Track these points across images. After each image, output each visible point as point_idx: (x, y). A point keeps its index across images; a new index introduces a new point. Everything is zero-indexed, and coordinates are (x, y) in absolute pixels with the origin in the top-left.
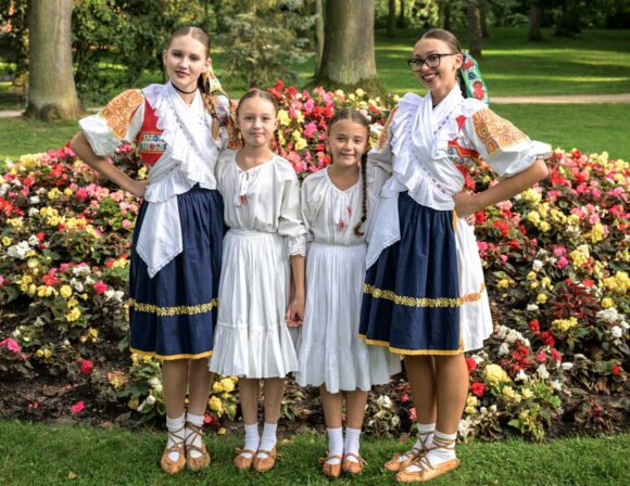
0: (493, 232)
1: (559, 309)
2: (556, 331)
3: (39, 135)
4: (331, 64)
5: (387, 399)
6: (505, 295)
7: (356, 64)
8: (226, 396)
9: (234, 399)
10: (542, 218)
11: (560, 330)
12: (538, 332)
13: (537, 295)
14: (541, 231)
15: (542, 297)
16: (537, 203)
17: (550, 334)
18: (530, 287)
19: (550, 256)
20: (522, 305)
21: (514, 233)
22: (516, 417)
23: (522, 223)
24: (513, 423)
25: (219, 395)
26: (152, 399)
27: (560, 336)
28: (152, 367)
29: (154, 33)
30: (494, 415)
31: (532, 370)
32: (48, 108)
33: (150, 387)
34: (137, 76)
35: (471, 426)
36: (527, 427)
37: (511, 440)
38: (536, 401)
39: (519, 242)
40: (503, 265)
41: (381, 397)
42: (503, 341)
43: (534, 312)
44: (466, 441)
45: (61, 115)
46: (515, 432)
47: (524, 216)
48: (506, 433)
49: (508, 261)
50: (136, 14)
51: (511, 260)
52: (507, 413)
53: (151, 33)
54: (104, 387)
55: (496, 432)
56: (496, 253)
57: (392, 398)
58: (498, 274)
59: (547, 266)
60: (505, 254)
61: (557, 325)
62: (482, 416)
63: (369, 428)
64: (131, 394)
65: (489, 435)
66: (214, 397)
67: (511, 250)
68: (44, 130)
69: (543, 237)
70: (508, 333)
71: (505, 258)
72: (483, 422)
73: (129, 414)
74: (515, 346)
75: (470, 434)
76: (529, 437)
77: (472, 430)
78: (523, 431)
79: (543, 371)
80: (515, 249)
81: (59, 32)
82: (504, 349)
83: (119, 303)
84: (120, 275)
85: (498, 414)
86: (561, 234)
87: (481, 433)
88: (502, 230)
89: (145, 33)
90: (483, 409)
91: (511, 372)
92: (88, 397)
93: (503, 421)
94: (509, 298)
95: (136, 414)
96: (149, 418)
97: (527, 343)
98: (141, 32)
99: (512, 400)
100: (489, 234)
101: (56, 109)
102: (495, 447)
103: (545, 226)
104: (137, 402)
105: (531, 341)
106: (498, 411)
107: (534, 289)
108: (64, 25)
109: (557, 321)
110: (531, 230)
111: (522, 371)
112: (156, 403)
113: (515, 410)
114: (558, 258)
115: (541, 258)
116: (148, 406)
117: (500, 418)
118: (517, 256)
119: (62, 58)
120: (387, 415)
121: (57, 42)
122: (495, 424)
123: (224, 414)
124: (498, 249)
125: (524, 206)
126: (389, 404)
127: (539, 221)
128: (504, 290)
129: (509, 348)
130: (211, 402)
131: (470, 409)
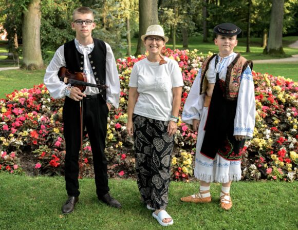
3: (29, 76)
5: (254, 166)
8: (189, 166)
9: (191, 168)
13: (293, 126)
14: (282, 102)
16: (280, 92)
18: (290, 122)
19: (292, 111)
21: (275, 103)
23: (276, 99)
25: (186, 166)
32: (31, 65)
35: (293, 175)
39: (277, 106)
40: (274, 115)
41: (252, 165)
42: (290, 143)
43: (295, 132)
44: (292, 181)
45: (37, 68)
47: (276, 96)
51: (276, 113)
57: (256, 165)
58: (273, 118)
59: (292, 115)
62: (296, 171)
63: (252, 177)
66: (184, 167)
68: (30, 74)
70: (292, 139)
71: (274, 112)
72: (297, 173)
75: (293, 179)
77: (293, 177)
80: (277, 109)
81: (35, 34)
82: (292, 146)
84: (123, 121)
88: (271, 101)
90: (295, 168)
100: (265, 103)
101: (35, 66)
103: (284, 101)
107: (292, 124)
108: (37, 32)
110: (280, 102)
115: (289, 112)
118: (278, 111)
119: (37, 45)
120: (256, 172)
121: (35, 38)
123: (189, 174)
124: (271, 109)
125: (275, 92)
126: (255, 168)
127: (282, 98)
128: (276, 125)
129: (294, 145)
130: (183, 169)
131: (289, 169)
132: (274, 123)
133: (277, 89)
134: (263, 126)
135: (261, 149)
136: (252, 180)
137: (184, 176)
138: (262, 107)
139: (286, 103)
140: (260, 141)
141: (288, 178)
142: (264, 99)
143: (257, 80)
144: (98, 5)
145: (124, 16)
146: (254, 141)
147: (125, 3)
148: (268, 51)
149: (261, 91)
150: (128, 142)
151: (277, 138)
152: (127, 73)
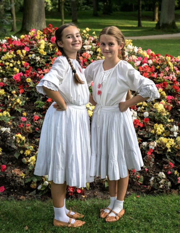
0: (171, 91)
4: (27, 24)
5: (163, 173)
7: (38, 24)
41: (160, 173)
54: (17, 178)
57: (165, 173)
63: (161, 189)
64: (32, 181)
73: (35, 192)
83: (9, 134)
84: (3, 120)
92: (5, 183)
95: (38, 192)
96: (45, 192)
100: (169, 92)
104: (35, 185)
112: (49, 184)
116: (44, 186)
120: (165, 182)
123: (85, 188)
124: (176, 99)
126: (164, 176)
134: (169, 121)
135: (170, 150)
136: (162, 192)
137: (79, 191)
138: (166, 97)
140: (168, 141)
142: (168, 87)
143: (158, 64)
146: (161, 141)
148: (161, 25)
149: (164, 77)
150: (10, 147)
152: (8, 58)
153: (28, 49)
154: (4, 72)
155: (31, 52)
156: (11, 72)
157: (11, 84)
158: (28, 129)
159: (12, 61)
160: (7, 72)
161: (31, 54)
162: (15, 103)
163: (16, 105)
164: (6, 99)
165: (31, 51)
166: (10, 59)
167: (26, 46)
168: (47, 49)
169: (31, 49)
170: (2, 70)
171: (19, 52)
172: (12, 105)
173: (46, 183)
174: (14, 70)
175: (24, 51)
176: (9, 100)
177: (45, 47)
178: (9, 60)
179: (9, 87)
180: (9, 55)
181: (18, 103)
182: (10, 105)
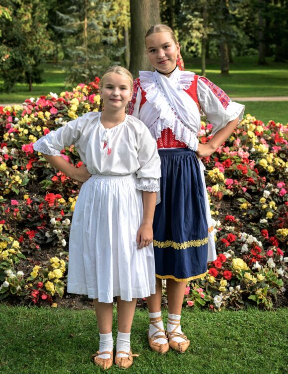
0: (236, 173)
1: (281, 222)
2: (279, 237)
6: (245, 214)
8: (57, 281)
9: (63, 283)
10: (269, 164)
11: (282, 236)
12: (268, 237)
13: (266, 213)
14: (268, 172)
15: (270, 214)
16: (265, 154)
17: (275, 238)
18: (261, 208)
19: (275, 188)
20: (256, 220)
21: (251, 173)
22: (254, 293)
23: (256, 167)
24: (252, 297)
25: (52, 280)
26: (7, 283)
27: (282, 240)
28: (7, 262)
29: (23, 58)
30: (239, 292)
31: (263, 262)
33: (6, 275)
34: (12, 86)
35: (223, 300)
36: (261, 300)
37: (250, 309)
38: (266, 282)
39: (254, 179)
40: (244, 194)
42: (244, 243)
43: (265, 224)
44: (220, 310)
46: (253, 303)
47: (257, 162)
48: (247, 304)
49: (247, 191)
50: (11, 46)
51: (249, 191)
52: (247, 291)
53: (20, 58)
55: (240, 304)
56: (239, 186)
58: (240, 200)
59: (273, 194)
60: (245, 186)
61: (280, 232)
62: (231, 293)
65: (235, 306)
66: (49, 282)
67: (249, 184)
69: (270, 176)
70: (247, 237)
71: (245, 189)
72: (231, 297)
74: (252, 246)
75: (222, 305)
76: (262, 307)
77: (223, 302)
78: (258, 303)
79: (271, 263)
80: (251, 183)
82: (245, 248)
85: (241, 291)
86: (282, 174)
87: (230, 305)
88: (243, 171)
89: (17, 58)
90: (231, 288)
91: (249, 263)
93: (245, 296)
94: (248, 216)
96: (5, 296)
97: (260, 244)
98: (14, 57)
99: (251, 282)
100: (234, 174)
102: (239, 314)
103: (271, 169)
105: (263, 243)
106: (241, 289)
107: (265, 209)
109: (280, 230)
110: (262, 171)
111: (257, 263)
112: (10, 286)
113: (253, 288)
114: (280, 190)
115: (269, 189)
116: (4, 288)
117: (242, 294)
118: (253, 188)
122: (239, 298)
123: (56, 294)
124: (240, 183)
125: (257, 155)
127: (267, 165)
128: (244, 210)
129: (248, 248)
130: (46, 285)
131: (222, 288)
132: (241, 208)
133: (259, 150)
137: (44, 297)
138: (225, 181)
139: (274, 173)
141: (214, 304)
144: (75, 7)
145: (119, 24)
147: (120, 4)
151: (226, 235)
152: (26, 123)
153: (55, 111)
154: (16, 141)
155: (59, 115)
156: (25, 140)
157: (19, 157)
158: (16, 216)
159: (31, 126)
160: (20, 141)
161: (59, 117)
162: (13, 182)
163: (14, 184)
164: (5, 177)
165: (60, 113)
166: (29, 124)
167: (54, 106)
168: (80, 111)
169: (61, 111)
170: (15, 138)
171: (41, 114)
172: (9, 185)
173: (6, 284)
174: (29, 139)
175: (48, 114)
176: (8, 177)
177: (78, 108)
178: (27, 125)
179: (15, 160)
180: (27, 118)
181: (17, 182)
182: (7, 184)
